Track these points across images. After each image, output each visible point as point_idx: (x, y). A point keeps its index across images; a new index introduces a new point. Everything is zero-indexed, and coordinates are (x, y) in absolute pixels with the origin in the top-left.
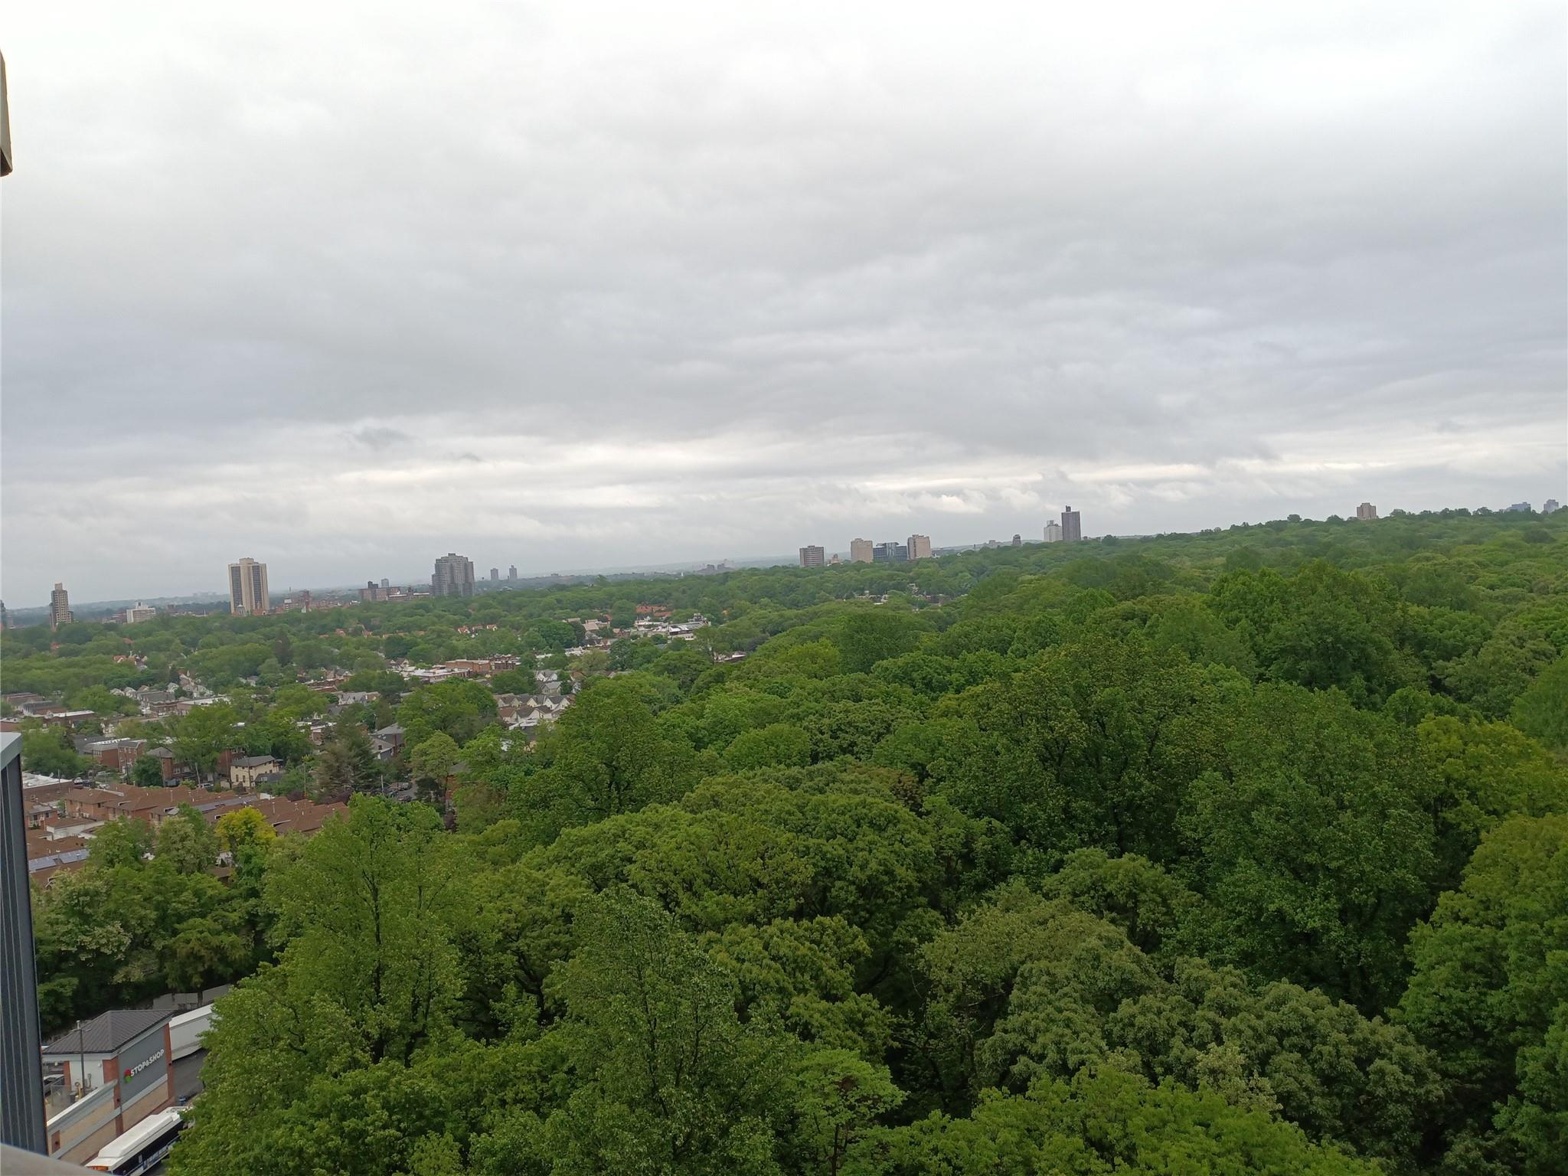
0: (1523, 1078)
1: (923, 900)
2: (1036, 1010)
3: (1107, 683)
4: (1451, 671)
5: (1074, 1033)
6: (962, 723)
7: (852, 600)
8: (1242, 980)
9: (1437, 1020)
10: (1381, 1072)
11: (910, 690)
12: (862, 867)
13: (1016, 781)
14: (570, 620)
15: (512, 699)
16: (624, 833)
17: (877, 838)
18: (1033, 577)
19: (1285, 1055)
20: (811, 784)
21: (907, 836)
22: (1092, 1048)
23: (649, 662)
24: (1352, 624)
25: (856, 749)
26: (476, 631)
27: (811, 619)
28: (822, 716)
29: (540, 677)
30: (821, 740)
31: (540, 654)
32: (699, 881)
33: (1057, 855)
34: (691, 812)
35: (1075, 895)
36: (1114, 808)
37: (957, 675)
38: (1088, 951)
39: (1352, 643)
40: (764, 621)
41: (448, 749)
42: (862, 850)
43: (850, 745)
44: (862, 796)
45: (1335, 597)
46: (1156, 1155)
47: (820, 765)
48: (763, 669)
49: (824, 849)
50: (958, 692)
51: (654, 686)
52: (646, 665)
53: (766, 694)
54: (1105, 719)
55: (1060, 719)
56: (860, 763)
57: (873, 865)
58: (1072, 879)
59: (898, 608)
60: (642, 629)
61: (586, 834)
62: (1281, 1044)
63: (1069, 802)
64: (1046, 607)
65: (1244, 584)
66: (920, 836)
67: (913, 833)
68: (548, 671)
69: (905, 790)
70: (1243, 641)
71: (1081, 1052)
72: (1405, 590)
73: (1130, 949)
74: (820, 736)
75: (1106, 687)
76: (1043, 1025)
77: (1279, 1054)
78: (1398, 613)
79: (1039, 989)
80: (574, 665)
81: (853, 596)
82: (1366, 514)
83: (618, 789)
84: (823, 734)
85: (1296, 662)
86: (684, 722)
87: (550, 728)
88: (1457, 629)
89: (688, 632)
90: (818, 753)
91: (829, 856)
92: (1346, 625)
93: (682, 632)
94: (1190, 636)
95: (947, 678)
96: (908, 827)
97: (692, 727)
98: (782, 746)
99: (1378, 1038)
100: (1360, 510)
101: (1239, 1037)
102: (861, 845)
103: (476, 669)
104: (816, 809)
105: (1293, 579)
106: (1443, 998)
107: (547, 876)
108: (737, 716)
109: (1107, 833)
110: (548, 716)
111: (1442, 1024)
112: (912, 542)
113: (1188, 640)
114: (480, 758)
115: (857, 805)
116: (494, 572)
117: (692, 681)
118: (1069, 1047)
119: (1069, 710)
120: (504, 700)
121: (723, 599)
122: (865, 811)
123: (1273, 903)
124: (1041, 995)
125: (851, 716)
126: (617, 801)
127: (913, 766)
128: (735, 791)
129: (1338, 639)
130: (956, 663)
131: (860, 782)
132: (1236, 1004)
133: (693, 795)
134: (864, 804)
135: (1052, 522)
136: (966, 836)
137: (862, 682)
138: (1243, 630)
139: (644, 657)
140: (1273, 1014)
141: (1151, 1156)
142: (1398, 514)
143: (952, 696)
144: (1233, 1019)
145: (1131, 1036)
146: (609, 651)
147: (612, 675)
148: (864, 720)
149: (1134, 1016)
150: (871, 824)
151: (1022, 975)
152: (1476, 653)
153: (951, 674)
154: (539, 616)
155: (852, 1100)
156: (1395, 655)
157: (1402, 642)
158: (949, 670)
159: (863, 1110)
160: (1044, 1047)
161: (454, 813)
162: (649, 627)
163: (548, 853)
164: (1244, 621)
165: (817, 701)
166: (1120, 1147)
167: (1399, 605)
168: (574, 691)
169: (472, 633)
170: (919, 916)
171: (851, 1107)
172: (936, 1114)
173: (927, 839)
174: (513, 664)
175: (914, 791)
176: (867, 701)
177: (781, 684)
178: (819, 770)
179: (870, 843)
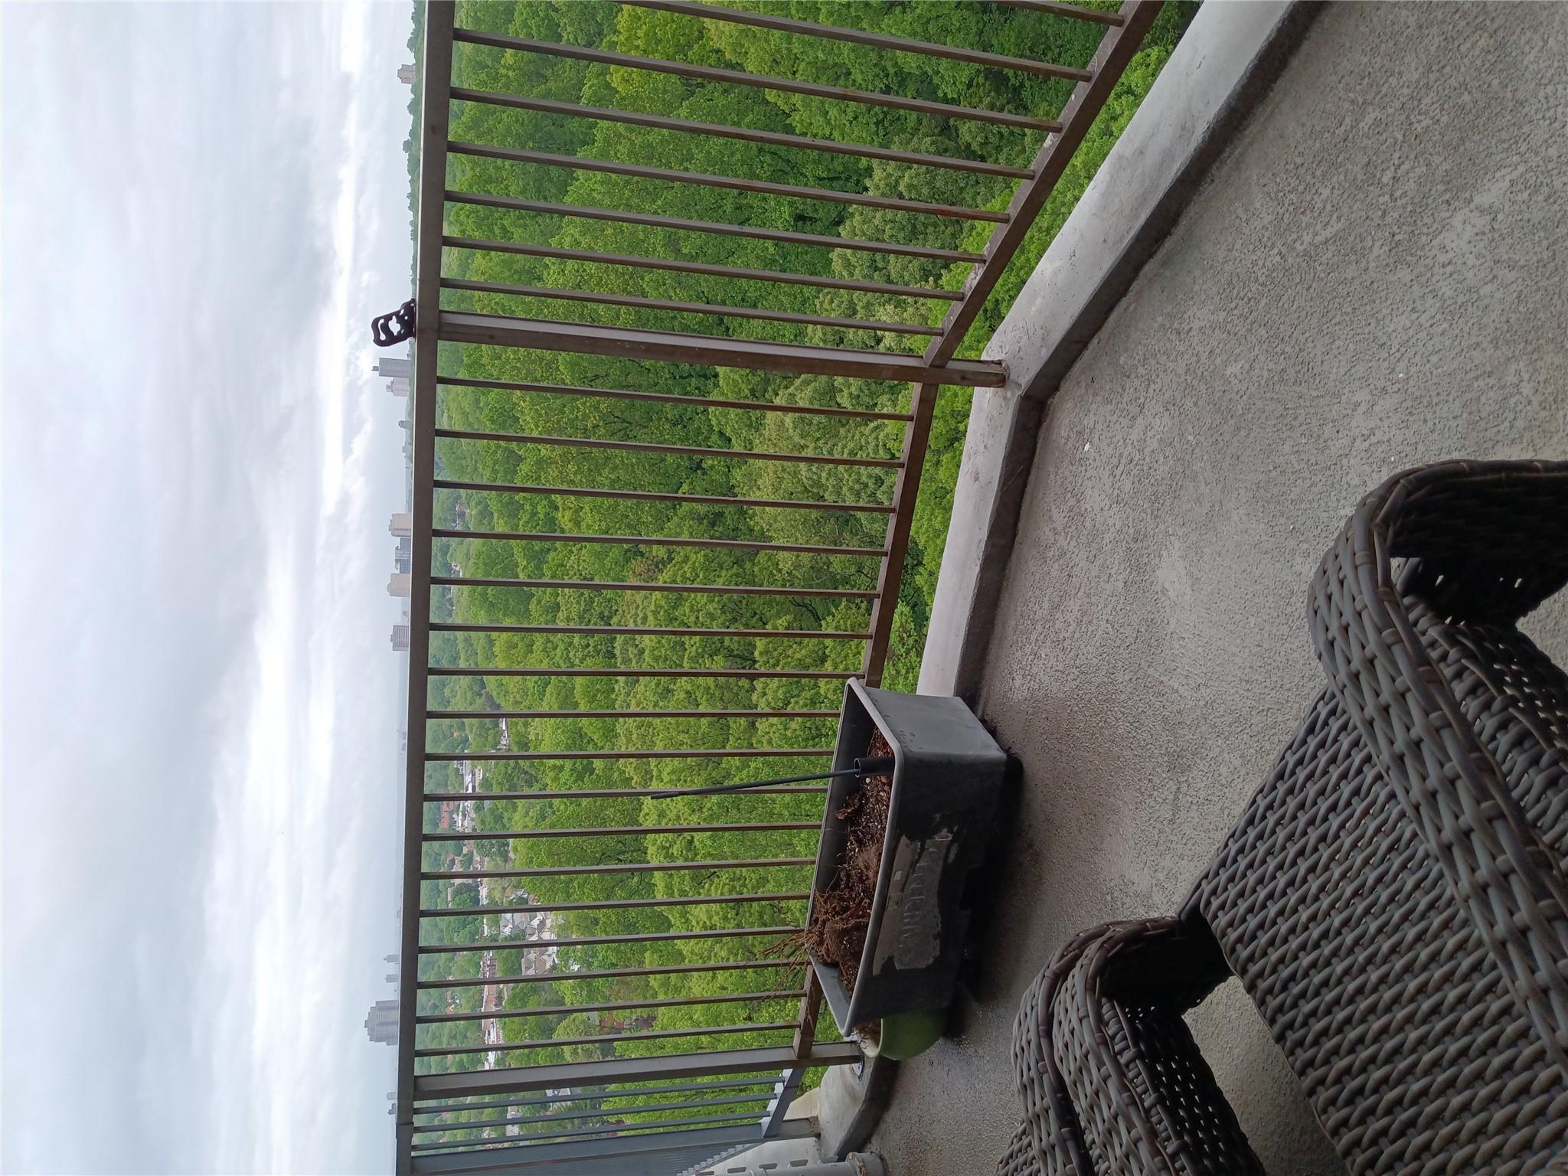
0: (921, 68)
1: (748, 565)
2: (841, 480)
3: (554, 366)
4: (571, 37)
5: (861, 449)
6: (587, 508)
7: (455, 601)
8: (827, 294)
9: (873, 128)
10: (910, 187)
11: (552, 554)
12: (713, 618)
13: (644, 466)
14: (449, 899)
15: (528, 961)
16: (664, 848)
17: (687, 604)
18: (446, 415)
19: (890, 267)
20: (634, 661)
21: (688, 575)
22: (874, 435)
23: (502, 818)
24: (517, 121)
25: (606, 613)
26: (453, 998)
27: (472, 645)
28: (571, 643)
29: (507, 931)
30: (595, 646)
31: (483, 931)
32: (714, 774)
33: (715, 437)
34: (651, 780)
35: (751, 426)
36: (675, 378)
37: (539, 507)
38: (795, 428)
39: (536, 124)
40: (469, 694)
41: (572, 1026)
42: (697, 618)
43: (602, 619)
44: (650, 614)
45: (490, 131)
46: (960, 394)
47: (617, 652)
48: (518, 699)
49: (693, 654)
50: (556, 508)
51: (527, 813)
52: (505, 820)
53: (545, 699)
54: (589, 375)
55: (586, 417)
56: (620, 611)
57: (711, 607)
58: (736, 426)
59: (467, 554)
60: (466, 822)
61: (663, 884)
62: (881, 270)
63: (667, 419)
64: (479, 408)
65: (468, 217)
66: (690, 563)
67: (686, 569)
68: (502, 923)
69: (649, 570)
70: (525, 226)
71: (877, 446)
72: (490, 63)
73: (796, 389)
74: (591, 649)
75: (557, 368)
76: (854, 476)
77: (889, 272)
78: (511, 74)
79: (824, 475)
80: (497, 895)
81: (450, 599)
82: (409, 75)
83: (623, 853)
84: (588, 645)
85: (551, 180)
86: (566, 784)
87: (561, 921)
88: (531, 22)
89: (474, 775)
90: (608, 651)
91: (700, 651)
92: (517, 126)
93: (473, 781)
94: (516, 277)
95: (542, 517)
96: (680, 572)
97: (572, 775)
98: (598, 687)
99: (882, 184)
100: (404, 80)
101: (873, 305)
102: (692, 619)
103: (493, 998)
104: (656, 659)
105: (468, 168)
106: (855, 118)
107: (698, 923)
108: (563, 732)
109: (698, 388)
110: (548, 923)
111: (877, 124)
112: (396, 533)
113: (520, 279)
114: (584, 993)
115: (656, 618)
116: (389, 979)
117: (526, 773)
118: (871, 455)
119: (578, 408)
120: (527, 968)
121: (441, 736)
122: (662, 613)
123: (767, 248)
124: (829, 474)
125: (574, 615)
126: (635, 854)
127: (627, 560)
128: (634, 736)
129: (532, 137)
130: (527, 507)
131: (637, 615)
132: (846, 303)
133: (635, 778)
134: (655, 613)
135: (388, 387)
136: (693, 519)
137: (539, 602)
138: (513, 224)
139: (496, 822)
140: (857, 271)
141: (960, 398)
142: (412, 44)
143: (560, 514)
144: (858, 308)
145: (867, 399)
146: (487, 859)
147: (511, 855)
148: (578, 603)
149: (851, 394)
150: (675, 607)
151: (811, 486)
152: (556, 10)
153: (538, 513)
154: (442, 931)
155: (902, 650)
156: (551, 85)
157: (540, 75)
158: (534, 514)
159: (911, 641)
160: (870, 476)
161: (637, 1019)
162: (464, 816)
163: (678, 923)
164: (505, 222)
165: (555, 649)
166: (953, 423)
167: (503, 71)
168: (526, 896)
169: (454, 1003)
170: (761, 570)
171: (908, 653)
172: (919, 580)
173: (693, 557)
174: (491, 959)
175: (650, 562)
176: (559, 598)
177: (536, 682)
178: (622, 653)
179: (692, 610)
